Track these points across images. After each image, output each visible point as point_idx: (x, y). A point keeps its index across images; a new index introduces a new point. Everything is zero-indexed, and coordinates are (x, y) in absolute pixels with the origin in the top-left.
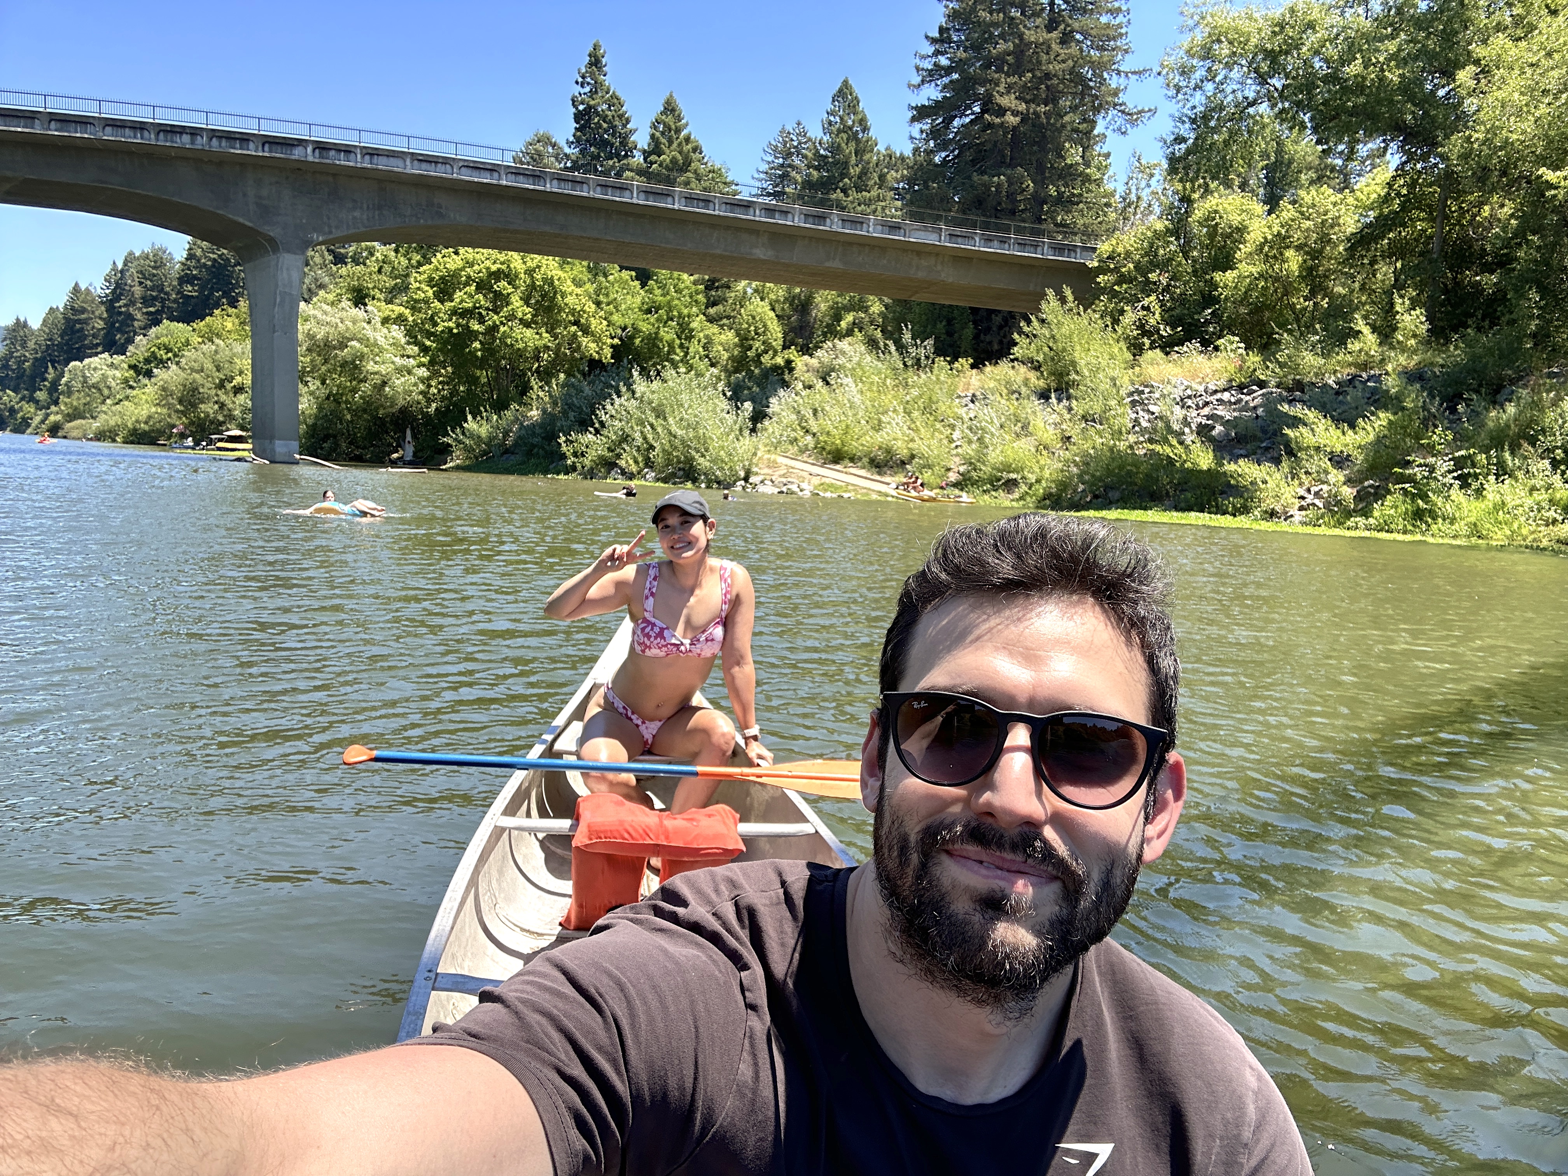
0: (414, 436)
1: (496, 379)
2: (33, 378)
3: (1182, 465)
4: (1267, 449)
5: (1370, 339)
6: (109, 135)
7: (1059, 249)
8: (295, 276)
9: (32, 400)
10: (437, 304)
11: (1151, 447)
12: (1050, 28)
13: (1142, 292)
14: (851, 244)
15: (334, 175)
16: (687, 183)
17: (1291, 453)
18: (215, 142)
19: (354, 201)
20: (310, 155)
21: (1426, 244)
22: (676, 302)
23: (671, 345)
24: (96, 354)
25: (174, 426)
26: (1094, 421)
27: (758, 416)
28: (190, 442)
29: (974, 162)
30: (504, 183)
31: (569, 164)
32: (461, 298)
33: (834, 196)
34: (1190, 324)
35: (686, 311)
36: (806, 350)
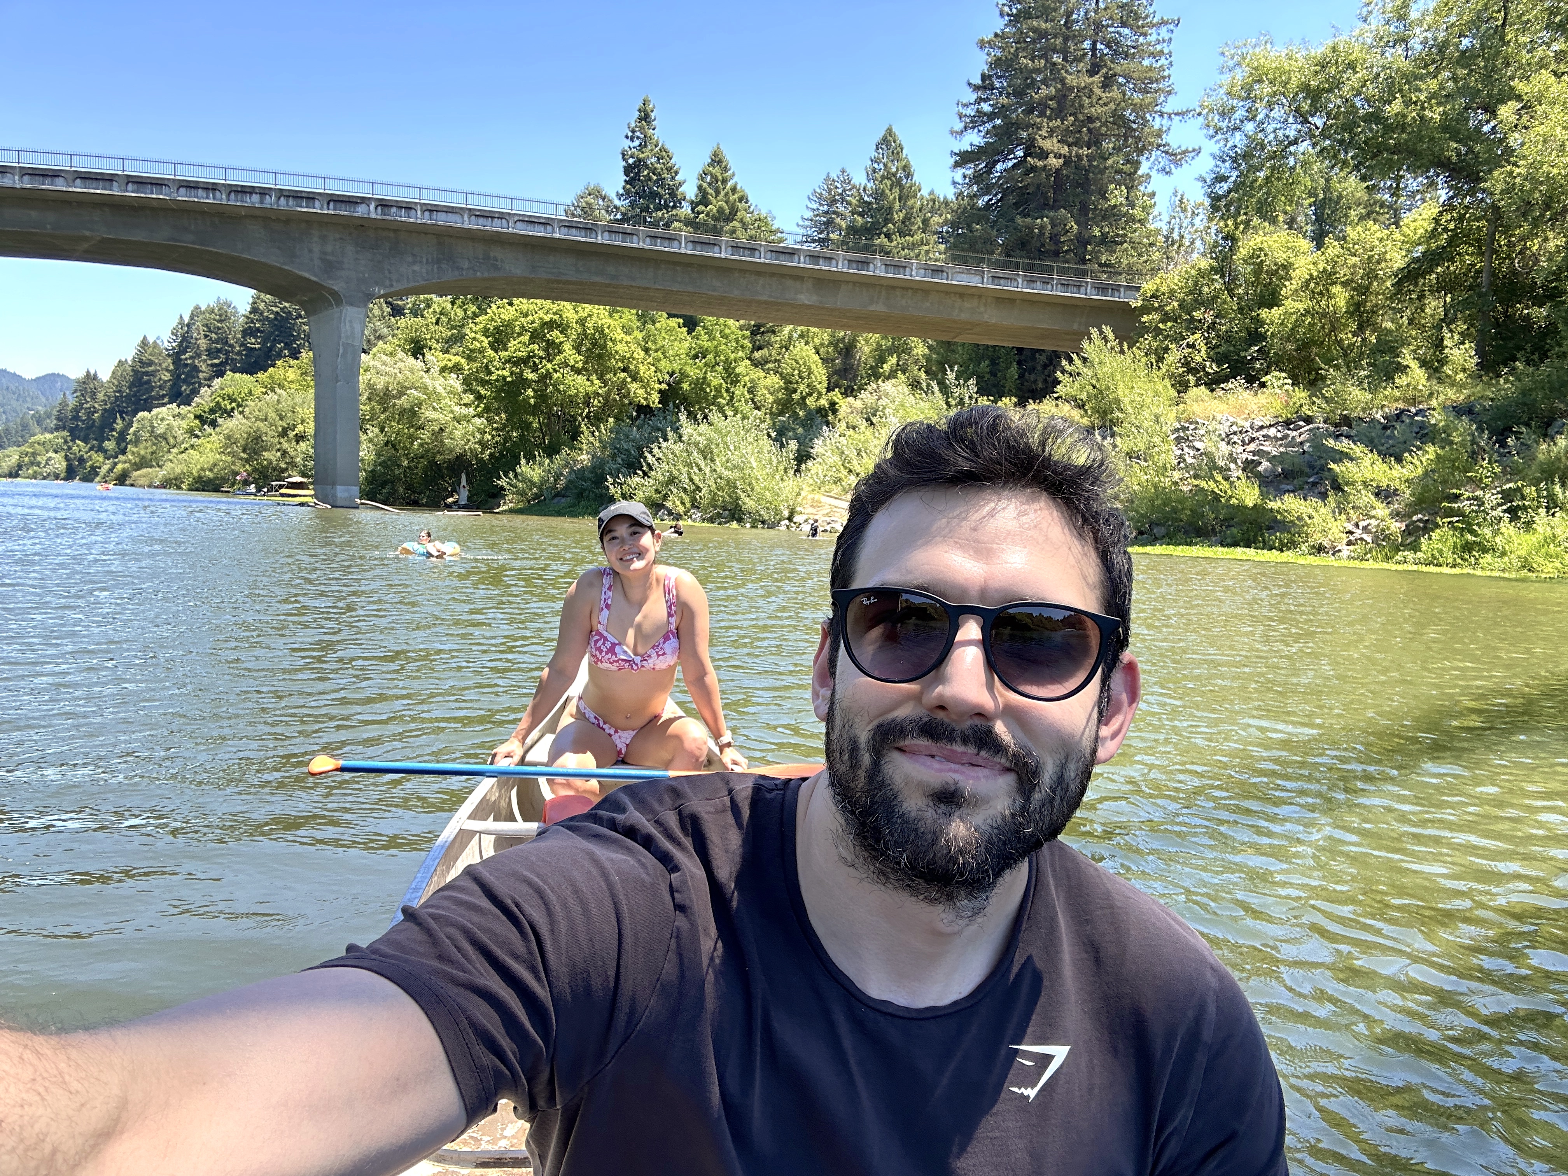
0: (469, 482)
1: (548, 425)
2: (102, 428)
3: (1228, 500)
4: (1314, 484)
5: (1418, 375)
6: (183, 196)
7: (1102, 289)
8: (357, 327)
9: (101, 449)
10: (491, 352)
11: (1196, 482)
12: (1092, 72)
13: (1187, 329)
14: (894, 288)
15: (395, 231)
16: (733, 232)
17: (1337, 487)
18: (283, 201)
19: (414, 255)
20: (374, 213)
21: (1475, 278)
22: (723, 347)
23: (718, 389)
24: (164, 405)
25: (237, 474)
26: (1138, 458)
27: (803, 457)
28: (252, 488)
29: (1016, 205)
30: (557, 236)
31: (619, 216)
32: (516, 347)
33: (877, 242)
34: (1237, 361)
35: (732, 356)
36: (849, 392)
